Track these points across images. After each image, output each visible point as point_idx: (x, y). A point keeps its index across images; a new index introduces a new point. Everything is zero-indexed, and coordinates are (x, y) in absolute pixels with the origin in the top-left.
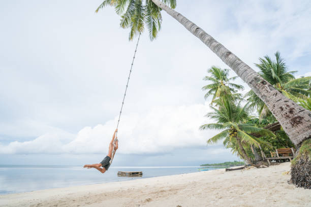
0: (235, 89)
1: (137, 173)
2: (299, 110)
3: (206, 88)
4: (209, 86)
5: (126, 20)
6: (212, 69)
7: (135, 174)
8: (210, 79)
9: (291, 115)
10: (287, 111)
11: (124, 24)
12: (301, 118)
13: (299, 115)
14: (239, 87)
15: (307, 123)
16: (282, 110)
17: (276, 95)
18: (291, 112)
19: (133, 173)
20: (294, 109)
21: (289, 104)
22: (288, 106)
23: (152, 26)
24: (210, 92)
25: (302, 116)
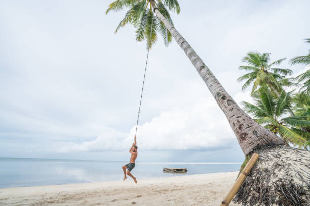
0: (282, 75)
1: (182, 170)
2: (247, 126)
3: (242, 79)
4: (246, 76)
5: (141, 33)
6: (248, 56)
7: (179, 171)
8: (246, 68)
9: (239, 131)
10: (237, 126)
11: (139, 38)
12: (246, 134)
13: (245, 131)
14: (285, 71)
15: (249, 139)
16: (234, 125)
17: (232, 110)
18: (240, 128)
19: (178, 170)
20: (243, 125)
21: (240, 119)
22: (239, 122)
23: (166, 32)
24: (248, 82)
25: (247, 133)
